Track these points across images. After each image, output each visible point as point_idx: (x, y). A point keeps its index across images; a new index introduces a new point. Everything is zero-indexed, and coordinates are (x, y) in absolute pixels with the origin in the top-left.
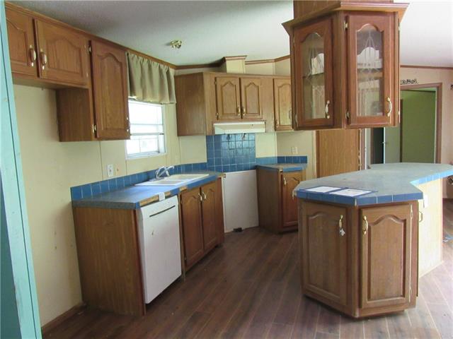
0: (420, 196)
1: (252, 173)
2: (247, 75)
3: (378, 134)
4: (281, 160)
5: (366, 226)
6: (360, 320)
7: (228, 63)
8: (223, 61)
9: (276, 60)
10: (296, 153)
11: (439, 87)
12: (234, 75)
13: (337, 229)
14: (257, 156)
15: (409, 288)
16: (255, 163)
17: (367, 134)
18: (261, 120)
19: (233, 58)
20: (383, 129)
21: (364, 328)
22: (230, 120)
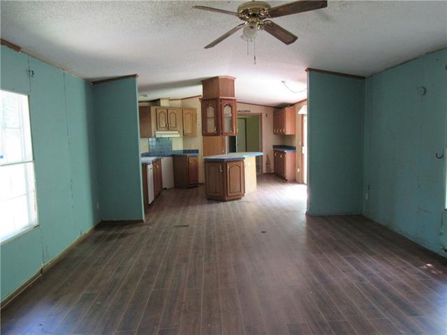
0: (244, 158)
1: (170, 158)
2: (171, 108)
3: (232, 139)
4: (185, 151)
5: (228, 167)
6: (227, 201)
7: (161, 101)
8: (159, 100)
9: (182, 99)
10: (193, 148)
11: (261, 115)
12: (164, 108)
13: (219, 170)
14: (173, 149)
15: (242, 190)
16: (172, 153)
17: (227, 139)
18: (177, 130)
19: (163, 99)
20: (235, 137)
21: (229, 203)
22: (163, 131)
